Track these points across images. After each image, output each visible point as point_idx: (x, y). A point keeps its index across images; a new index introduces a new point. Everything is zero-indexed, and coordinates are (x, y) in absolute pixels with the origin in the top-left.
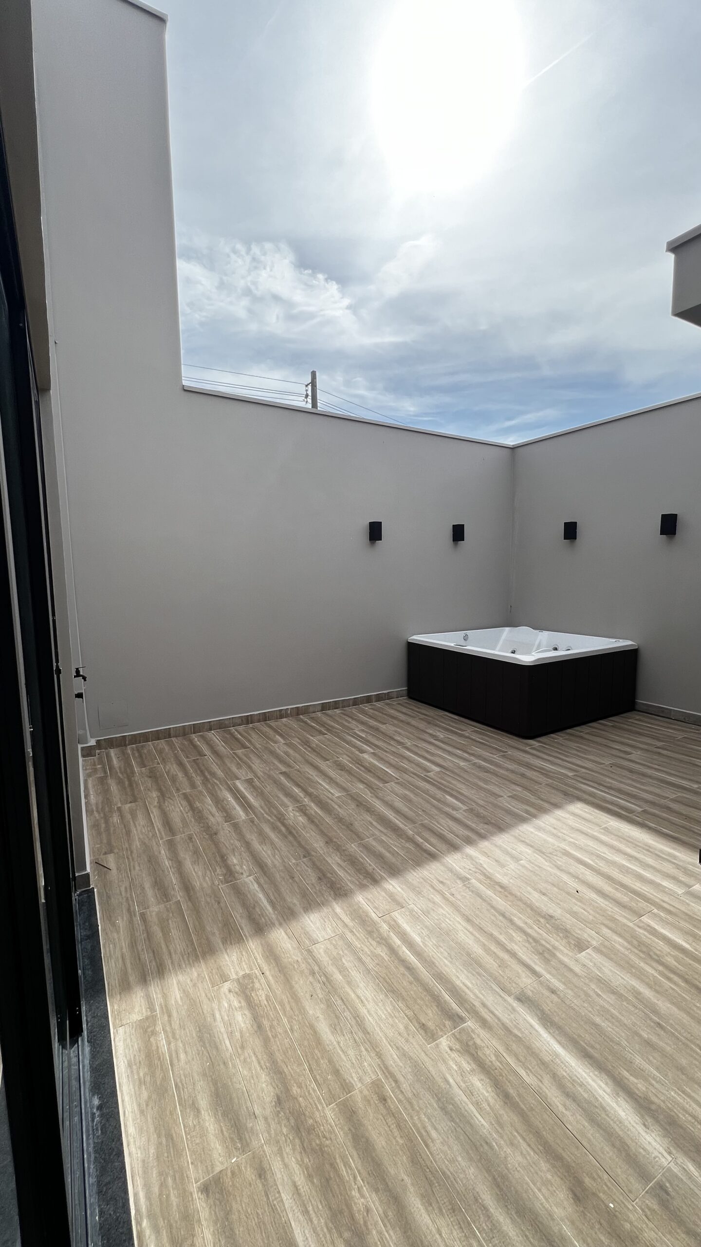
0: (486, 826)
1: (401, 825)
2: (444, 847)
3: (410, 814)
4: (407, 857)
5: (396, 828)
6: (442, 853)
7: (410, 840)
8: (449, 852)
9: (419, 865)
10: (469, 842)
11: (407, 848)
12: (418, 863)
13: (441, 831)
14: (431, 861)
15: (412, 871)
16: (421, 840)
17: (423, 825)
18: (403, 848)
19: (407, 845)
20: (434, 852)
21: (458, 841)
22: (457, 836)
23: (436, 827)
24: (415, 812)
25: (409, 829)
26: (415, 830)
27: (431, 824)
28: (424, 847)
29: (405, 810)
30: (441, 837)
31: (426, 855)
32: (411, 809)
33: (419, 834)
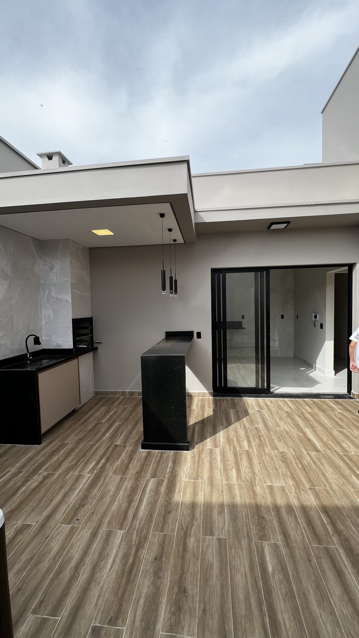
0: (266, 516)
1: (341, 551)
2: (313, 514)
3: (326, 564)
4: (346, 518)
5: (348, 551)
6: (317, 510)
7: (338, 532)
8: (311, 508)
9: (338, 508)
10: (290, 508)
11: (343, 525)
12: (338, 509)
13: (306, 528)
14: (328, 507)
15: (345, 507)
16: (328, 527)
17: (319, 541)
18: (347, 527)
19: (342, 528)
20: (322, 514)
21: (299, 514)
22: (296, 517)
23: (308, 534)
24: (320, 564)
25: (335, 545)
26: (329, 540)
27: (311, 540)
28: (329, 521)
29: (330, 574)
30: (309, 522)
31: (330, 514)
32: (323, 571)
33: (328, 534)
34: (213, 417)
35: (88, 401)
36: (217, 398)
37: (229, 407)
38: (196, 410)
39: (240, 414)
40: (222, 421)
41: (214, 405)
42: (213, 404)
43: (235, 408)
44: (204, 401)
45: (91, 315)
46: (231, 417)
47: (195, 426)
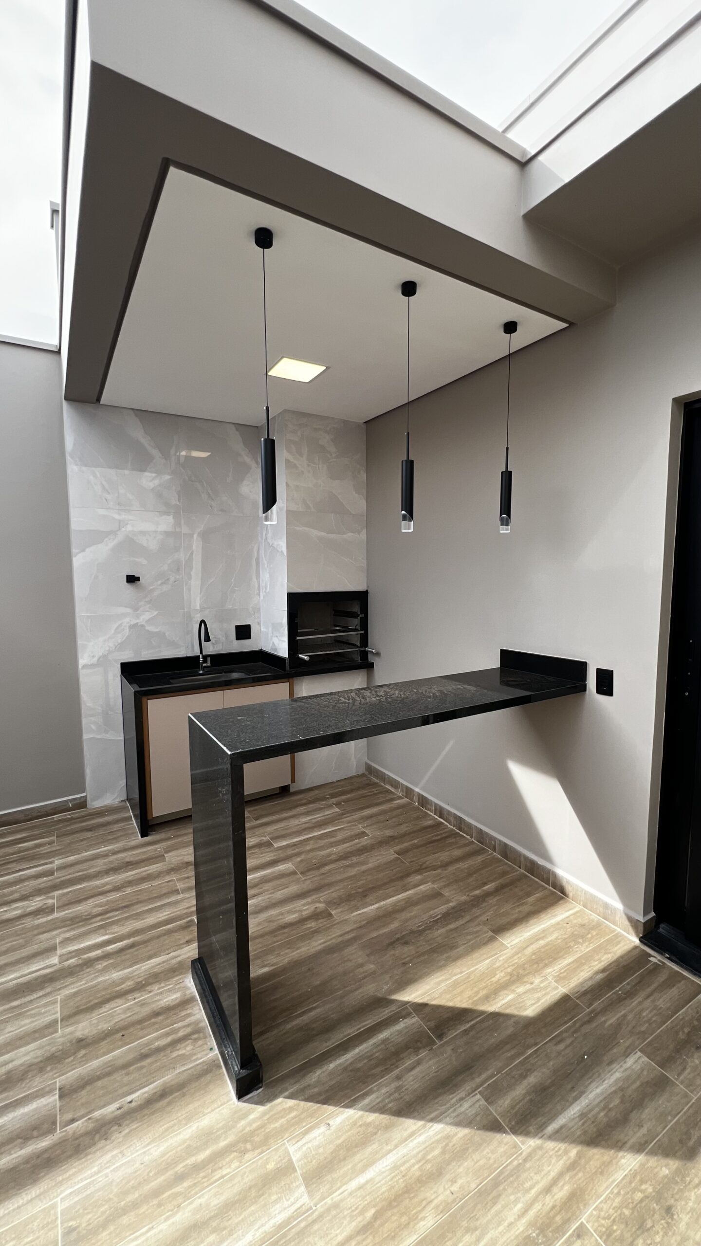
34: (510, 1030)
35: (337, 781)
36: (656, 958)
37: (643, 1035)
38: (508, 953)
39: (648, 1112)
40: (524, 1077)
41: (600, 976)
42: (603, 971)
43: (664, 1064)
44: (583, 937)
45: (366, 585)
46: (582, 1093)
47: (408, 1015)
